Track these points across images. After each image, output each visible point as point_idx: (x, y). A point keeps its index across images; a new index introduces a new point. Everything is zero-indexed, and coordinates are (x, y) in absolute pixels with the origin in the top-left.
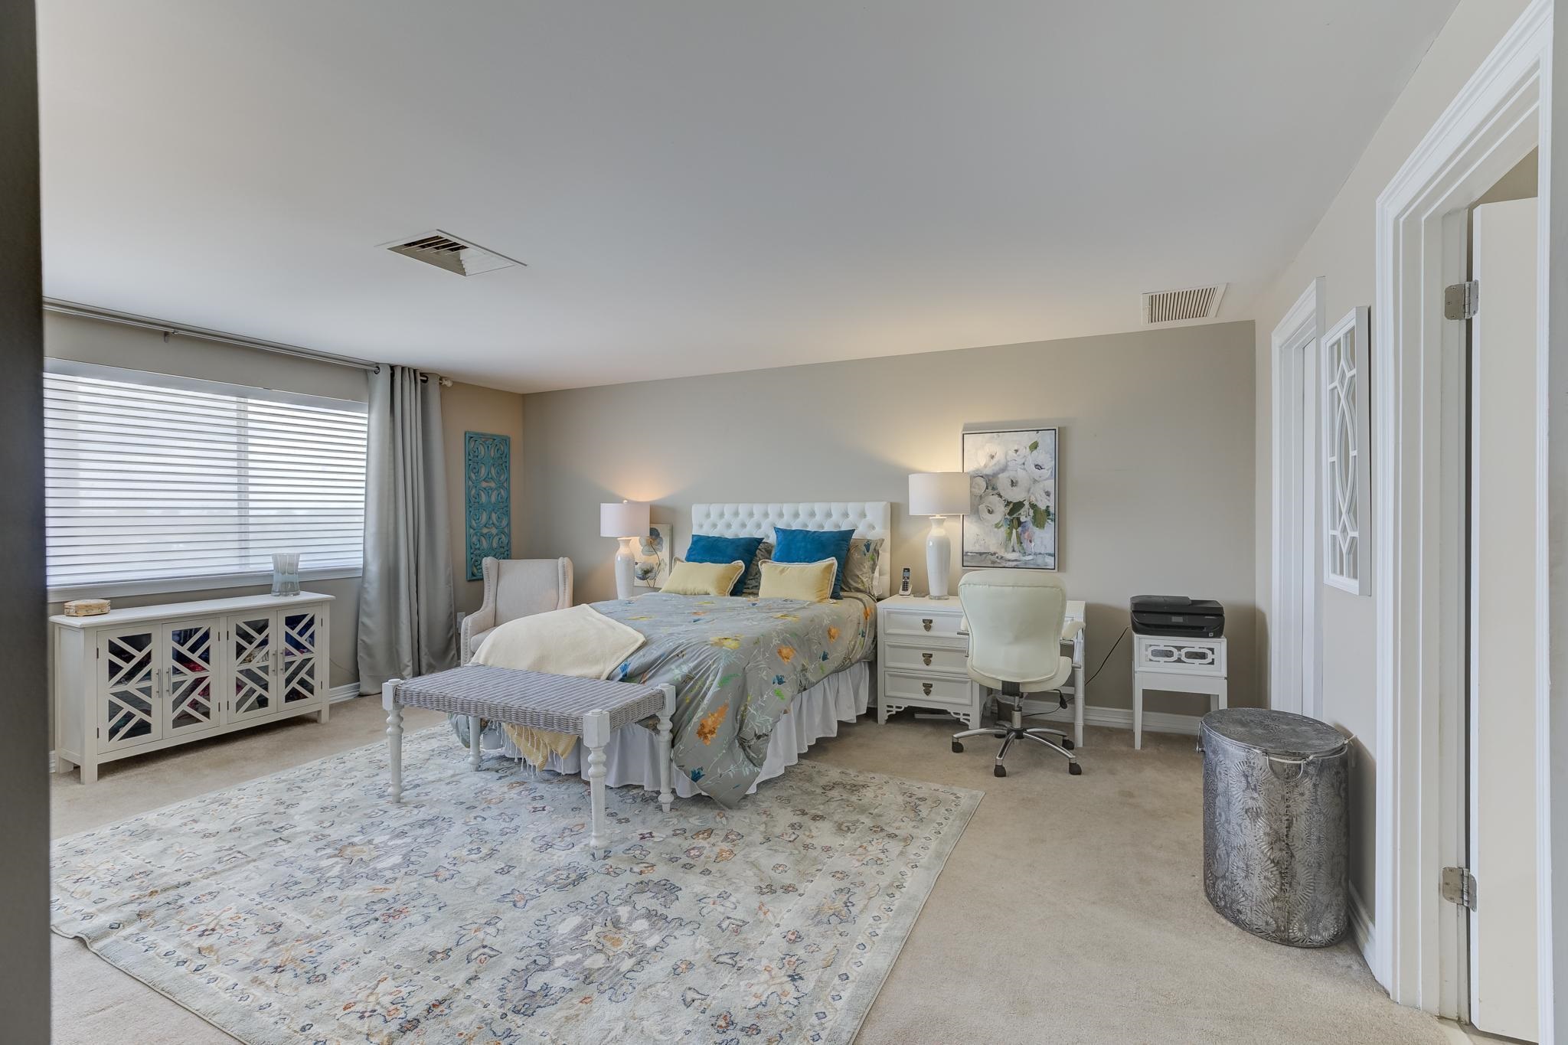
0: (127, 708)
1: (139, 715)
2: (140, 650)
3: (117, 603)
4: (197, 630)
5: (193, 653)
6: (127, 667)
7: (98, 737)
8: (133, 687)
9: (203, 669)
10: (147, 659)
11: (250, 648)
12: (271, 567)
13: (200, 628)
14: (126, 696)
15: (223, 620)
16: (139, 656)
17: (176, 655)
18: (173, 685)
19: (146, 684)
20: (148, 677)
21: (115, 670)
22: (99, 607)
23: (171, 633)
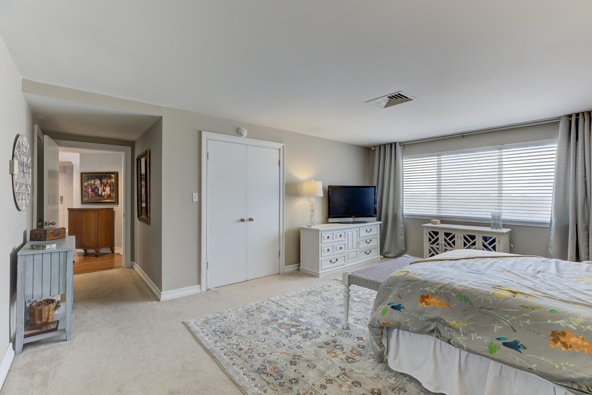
0: (433, 252)
2: (436, 236)
3: (442, 222)
5: (450, 241)
6: (433, 240)
7: (427, 257)
8: (434, 246)
9: (453, 247)
10: (438, 239)
11: (468, 244)
12: (490, 217)
13: (452, 233)
14: (432, 248)
15: (459, 232)
16: (436, 238)
17: (445, 240)
18: (445, 249)
19: (437, 247)
20: (438, 244)
21: (430, 240)
22: (435, 222)
23: (445, 233)
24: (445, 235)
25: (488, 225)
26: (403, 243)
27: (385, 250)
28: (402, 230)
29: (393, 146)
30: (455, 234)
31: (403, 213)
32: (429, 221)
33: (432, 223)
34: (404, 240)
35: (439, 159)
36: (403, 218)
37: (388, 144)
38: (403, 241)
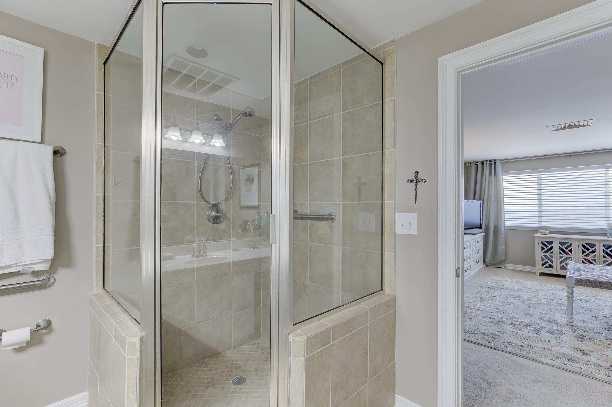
0: (546, 260)
1: (550, 263)
2: (550, 245)
3: (551, 232)
4: (567, 243)
5: (567, 249)
6: (546, 249)
7: (539, 265)
8: (548, 254)
9: (570, 255)
10: (552, 248)
11: (587, 252)
13: (568, 242)
14: (545, 256)
15: (577, 241)
16: (549, 247)
17: (561, 249)
18: (560, 257)
19: (551, 255)
20: (552, 252)
21: (543, 249)
22: (544, 232)
23: (560, 242)
24: (560, 244)
25: (605, 235)
26: (504, 252)
27: (487, 260)
28: (504, 240)
29: (493, 163)
30: (571, 243)
31: (504, 225)
32: (536, 232)
33: (541, 233)
34: (505, 249)
35: (539, 176)
36: (505, 229)
37: (487, 161)
38: (503, 251)
